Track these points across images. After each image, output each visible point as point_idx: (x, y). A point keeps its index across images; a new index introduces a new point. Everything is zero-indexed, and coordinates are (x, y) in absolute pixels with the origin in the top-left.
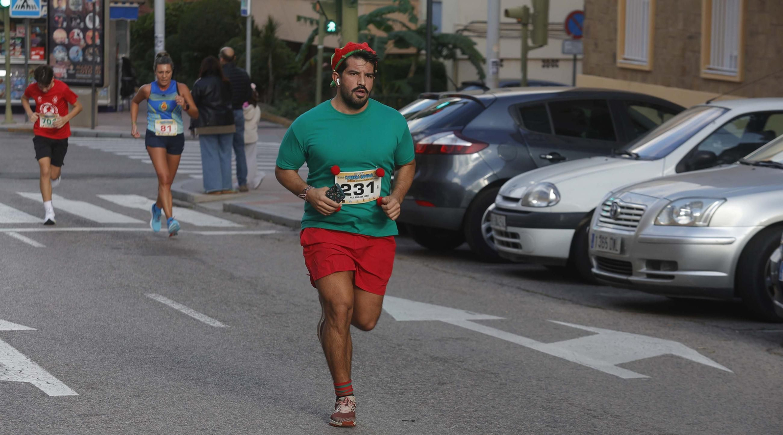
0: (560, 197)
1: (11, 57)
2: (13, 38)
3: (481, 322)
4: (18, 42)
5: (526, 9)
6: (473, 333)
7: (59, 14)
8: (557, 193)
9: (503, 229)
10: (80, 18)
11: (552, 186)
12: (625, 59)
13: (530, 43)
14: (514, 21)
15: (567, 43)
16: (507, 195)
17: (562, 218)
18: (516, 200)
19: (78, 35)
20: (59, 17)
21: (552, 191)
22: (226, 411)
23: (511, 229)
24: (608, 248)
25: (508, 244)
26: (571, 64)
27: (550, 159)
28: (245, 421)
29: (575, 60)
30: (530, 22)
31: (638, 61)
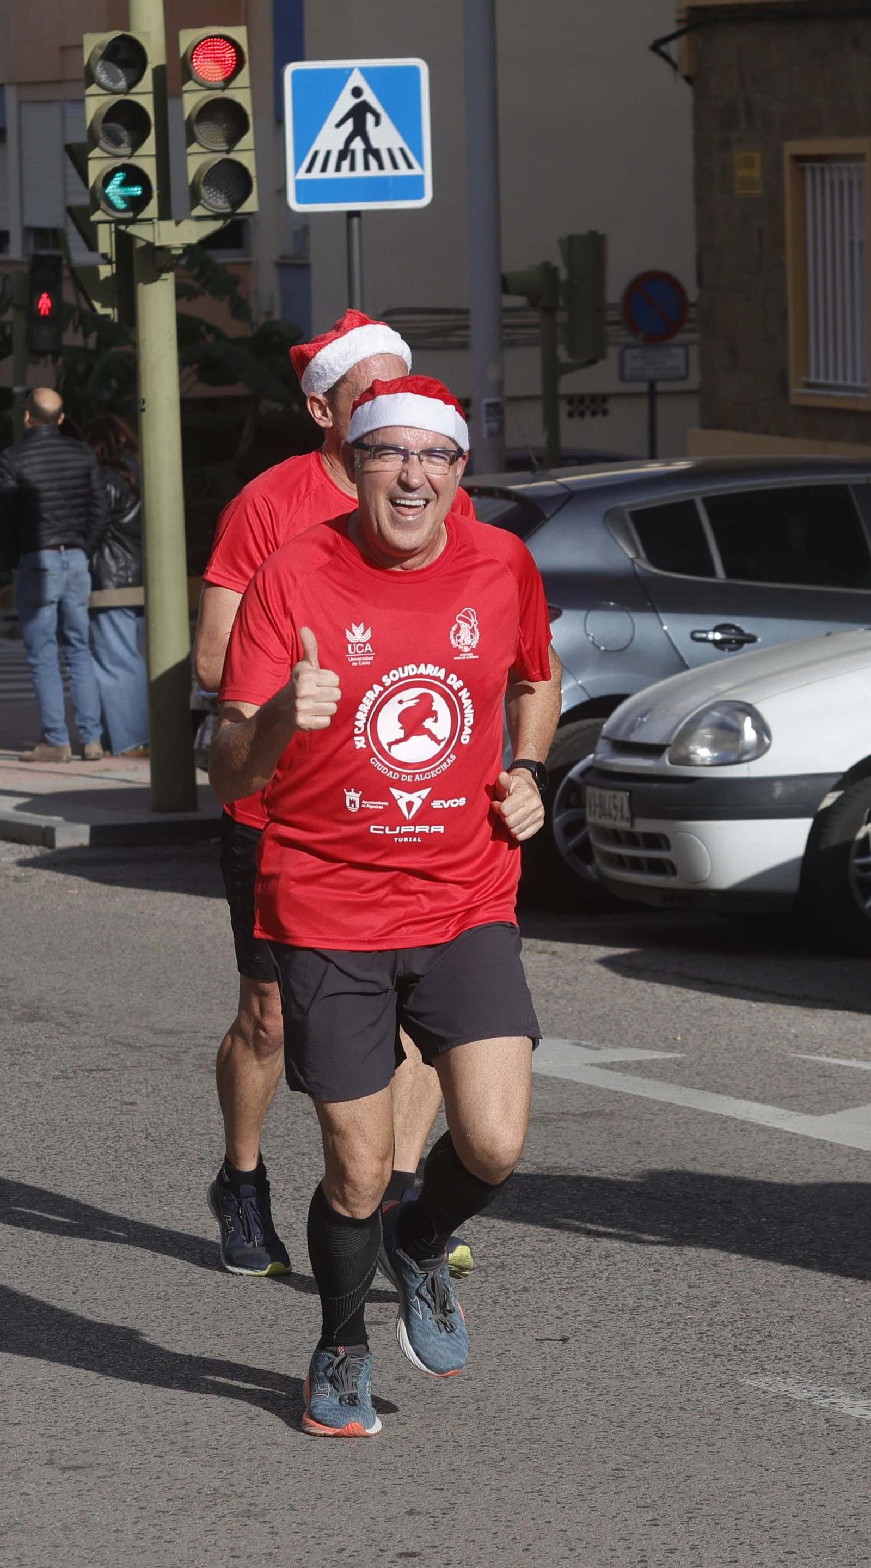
0: (769, 736)
3: (624, 1067)
5: (549, 271)
6: (618, 1097)
8: (762, 728)
9: (624, 825)
11: (749, 710)
12: (814, 386)
13: (563, 355)
14: (520, 301)
15: (629, 353)
16: (620, 736)
17: (778, 790)
18: (654, 750)
21: (748, 722)
22: (66, 1336)
23: (644, 826)
25: (636, 865)
26: (642, 406)
27: (715, 642)
28: (126, 1360)
29: (652, 395)
30: (561, 302)
31: (844, 388)
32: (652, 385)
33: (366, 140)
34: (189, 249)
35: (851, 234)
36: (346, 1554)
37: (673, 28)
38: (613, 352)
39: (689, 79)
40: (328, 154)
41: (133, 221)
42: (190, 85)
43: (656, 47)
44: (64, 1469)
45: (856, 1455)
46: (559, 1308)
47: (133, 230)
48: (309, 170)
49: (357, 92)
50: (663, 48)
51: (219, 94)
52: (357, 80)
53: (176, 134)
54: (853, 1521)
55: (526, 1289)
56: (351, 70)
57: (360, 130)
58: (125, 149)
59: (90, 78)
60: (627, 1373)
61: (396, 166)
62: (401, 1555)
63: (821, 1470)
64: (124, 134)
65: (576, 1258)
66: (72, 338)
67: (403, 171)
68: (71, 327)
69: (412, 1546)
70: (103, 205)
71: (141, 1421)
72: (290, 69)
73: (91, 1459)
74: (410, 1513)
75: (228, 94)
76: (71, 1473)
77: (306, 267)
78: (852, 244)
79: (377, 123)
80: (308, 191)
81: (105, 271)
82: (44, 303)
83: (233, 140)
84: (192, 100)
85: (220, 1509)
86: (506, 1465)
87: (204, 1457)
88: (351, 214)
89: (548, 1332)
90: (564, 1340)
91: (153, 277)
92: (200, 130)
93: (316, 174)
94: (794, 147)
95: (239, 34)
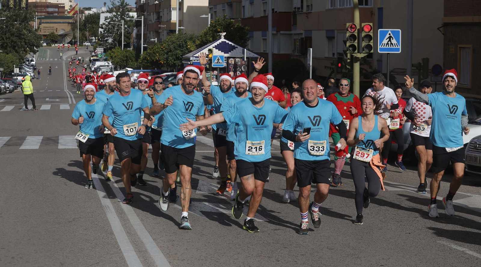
1: (212, 83)
2: (213, 75)
4: (215, 77)
5: (420, 63)
7: (231, 66)
10: (240, 67)
12: (460, 84)
13: (422, 77)
14: (415, 68)
15: (432, 77)
19: (239, 74)
20: (231, 67)
24: (473, 161)
29: (436, 84)
30: (422, 69)
31: (466, 85)
32: (436, 82)
33: (391, 42)
34: (362, 58)
35: (468, 60)
36: (372, 265)
37: (441, 26)
38: (430, 77)
39: (443, 34)
40: (385, 44)
41: (353, 53)
42: (363, 32)
43: (438, 29)
44: (329, 249)
45: (454, 254)
46: (409, 228)
47: (353, 54)
48: (382, 46)
49: (390, 34)
50: (439, 29)
51: (368, 34)
52: (390, 32)
53: (361, 39)
54: (452, 264)
55: (404, 225)
56: (389, 31)
57: (390, 40)
58: (352, 42)
59: (348, 30)
60: (419, 239)
61: (395, 46)
62: (381, 265)
63: (448, 256)
64: (352, 39)
65: (413, 221)
66: (344, 71)
67: (397, 47)
68: (344, 69)
69: (383, 264)
70: (349, 50)
71: (342, 243)
72: (379, 30)
73: (333, 248)
74: (383, 259)
75: (369, 34)
76: (331, 250)
77: (382, 61)
78: (468, 61)
79: (393, 39)
80: (381, 49)
81: (349, 61)
82: (340, 65)
83: (370, 41)
84: (363, 34)
85: (353, 257)
86: (399, 253)
87: (351, 248)
88: (388, 54)
89: (407, 232)
90: (410, 233)
91: (356, 62)
92: (365, 39)
93: (383, 47)
94: (459, 46)
95: (371, 24)
